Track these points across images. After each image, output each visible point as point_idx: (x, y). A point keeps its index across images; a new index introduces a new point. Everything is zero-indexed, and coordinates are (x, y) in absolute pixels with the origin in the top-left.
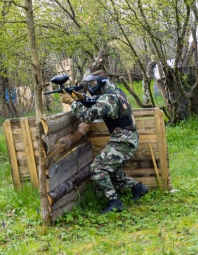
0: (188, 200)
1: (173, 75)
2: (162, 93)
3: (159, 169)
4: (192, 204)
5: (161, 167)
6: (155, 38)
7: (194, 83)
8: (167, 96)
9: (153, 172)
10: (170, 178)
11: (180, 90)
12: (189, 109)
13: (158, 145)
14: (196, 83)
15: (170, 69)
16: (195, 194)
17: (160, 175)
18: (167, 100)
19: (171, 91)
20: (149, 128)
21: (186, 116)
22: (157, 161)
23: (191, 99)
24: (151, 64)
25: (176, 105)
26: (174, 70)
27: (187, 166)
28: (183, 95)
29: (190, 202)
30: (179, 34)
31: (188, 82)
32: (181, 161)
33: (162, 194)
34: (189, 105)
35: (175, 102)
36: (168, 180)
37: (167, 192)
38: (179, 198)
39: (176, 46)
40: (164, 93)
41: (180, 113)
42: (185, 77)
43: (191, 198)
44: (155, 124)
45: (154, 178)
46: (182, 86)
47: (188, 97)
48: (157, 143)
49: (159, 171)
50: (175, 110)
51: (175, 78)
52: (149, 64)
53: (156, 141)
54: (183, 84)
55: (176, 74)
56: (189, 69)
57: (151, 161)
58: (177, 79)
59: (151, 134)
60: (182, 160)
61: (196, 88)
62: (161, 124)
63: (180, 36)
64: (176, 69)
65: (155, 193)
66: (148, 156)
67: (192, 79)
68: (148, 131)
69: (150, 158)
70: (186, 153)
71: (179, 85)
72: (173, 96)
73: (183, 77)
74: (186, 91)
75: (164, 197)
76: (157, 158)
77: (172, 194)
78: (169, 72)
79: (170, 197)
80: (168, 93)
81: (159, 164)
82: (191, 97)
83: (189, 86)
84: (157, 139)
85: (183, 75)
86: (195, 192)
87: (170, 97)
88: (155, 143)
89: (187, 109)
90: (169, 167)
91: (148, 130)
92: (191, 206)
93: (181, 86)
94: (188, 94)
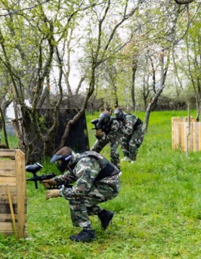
0: (44, 249)
1: (30, 115)
2: (17, 133)
3: (16, 215)
4: (49, 254)
5: (18, 212)
6: (15, 76)
7: (51, 126)
8: (22, 138)
9: (9, 218)
10: (26, 225)
11: (37, 132)
12: (44, 153)
13: (17, 189)
14: (53, 127)
15: (28, 109)
16: (52, 243)
17: (16, 221)
18: (22, 142)
19: (27, 132)
20: (9, 170)
21: (41, 159)
22: (14, 206)
23: (47, 142)
24: (5, 103)
25: (31, 147)
26: (32, 111)
27: (43, 212)
28: (39, 137)
29: (47, 251)
30: (40, 73)
31: (45, 124)
32: (36, 206)
33: (17, 242)
34: (44, 148)
35: (30, 143)
36: (24, 227)
37: (22, 239)
38: (36, 246)
39: (37, 86)
40: (18, 134)
41: (34, 156)
42: (42, 119)
43: (47, 247)
44: (16, 166)
45: (9, 224)
46: (39, 127)
47: (44, 140)
48: (16, 186)
49: (15, 217)
50: (30, 153)
51: (32, 119)
52: (3, 102)
53: (15, 184)
54: (40, 126)
55: (33, 116)
56: (47, 111)
57: (8, 206)
58: (34, 120)
59: (10, 176)
60: (38, 206)
61: (53, 132)
62: (21, 167)
63: (41, 76)
64: (35, 110)
65: (9, 239)
66: (5, 200)
67: (49, 122)
68: (7, 174)
69: (7, 202)
70: (40, 198)
71: (36, 126)
72: (29, 138)
73: (40, 119)
74: (42, 133)
75: (19, 245)
76: (15, 202)
77: (28, 242)
78: (26, 112)
79: (26, 246)
80: (23, 134)
81: (16, 209)
82: (46, 140)
83: (45, 128)
84: (16, 182)
85: (40, 117)
86: (52, 240)
87: (24, 139)
88: (14, 186)
89: (41, 152)
90: (26, 213)
91: (7, 172)
92: (48, 256)
93: (37, 128)
94: (44, 137)
